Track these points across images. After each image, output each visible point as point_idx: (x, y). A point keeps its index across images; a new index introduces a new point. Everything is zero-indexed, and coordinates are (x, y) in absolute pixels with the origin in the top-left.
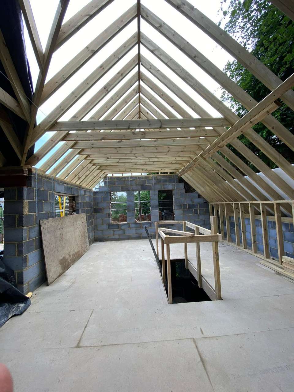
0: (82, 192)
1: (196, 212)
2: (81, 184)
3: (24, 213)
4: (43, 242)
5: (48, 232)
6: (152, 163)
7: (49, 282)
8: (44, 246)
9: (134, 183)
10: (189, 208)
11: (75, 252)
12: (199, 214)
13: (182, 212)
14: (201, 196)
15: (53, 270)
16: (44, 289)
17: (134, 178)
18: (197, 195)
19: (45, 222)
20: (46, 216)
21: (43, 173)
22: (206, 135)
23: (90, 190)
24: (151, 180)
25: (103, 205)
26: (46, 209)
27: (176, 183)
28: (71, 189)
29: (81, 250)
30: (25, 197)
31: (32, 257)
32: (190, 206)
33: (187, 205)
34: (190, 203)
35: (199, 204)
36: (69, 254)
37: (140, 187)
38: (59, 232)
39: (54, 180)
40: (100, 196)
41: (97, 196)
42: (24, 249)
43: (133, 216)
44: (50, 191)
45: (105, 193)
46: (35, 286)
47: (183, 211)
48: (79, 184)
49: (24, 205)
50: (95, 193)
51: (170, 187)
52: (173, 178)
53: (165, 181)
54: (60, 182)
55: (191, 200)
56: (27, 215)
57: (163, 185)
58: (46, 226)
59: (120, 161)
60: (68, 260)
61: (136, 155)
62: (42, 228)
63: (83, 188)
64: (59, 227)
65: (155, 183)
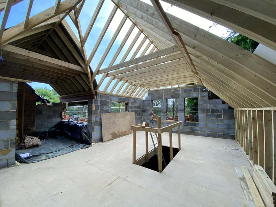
0: (132, 100)
1: (220, 116)
2: (131, 96)
3: (93, 110)
4: (102, 123)
5: (105, 119)
6: (161, 80)
7: (103, 141)
8: (102, 125)
9: (166, 93)
10: (212, 113)
11: (123, 131)
12: (222, 118)
13: (205, 116)
14: (225, 102)
15: (106, 136)
16: (101, 143)
17: (166, 90)
18: (221, 102)
19: (104, 114)
20: (105, 112)
21: (104, 93)
22: (174, 58)
23: (140, 99)
24: (179, 90)
25: (147, 108)
26: (105, 108)
27: (200, 91)
28: (122, 99)
29: (128, 131)
30: (93, 103)
31: (96, 128)
32: (213, 111)
33: (211, 110)
34: (214, 108)
35: (223, 110)
36: (118, 131)
37: (170, 96)
38: (113, 120)
39: (111, 95)
40: (146, 103)
41: (145, 102)
42: (92, 124)
43: (165, 116)
44: (108, 101)
45: (149, 100)
46: (98, 141)
47: (207, 115)
48: (130, 96)
49: (93, 106)
50: (144, 101)
51: (194, 95)
52: (197, 88)
53: (191, 91)
54: (115, 96)
55: (215, 107)
56: (94, 111)
57: (189, 94)
58: (104, 116)
59: (145, 82)
60: (117, 134)
61: (150, 77)
62: (102, 117)
63: (132, 98)
64: (113, 117)
65: (182, 93)
